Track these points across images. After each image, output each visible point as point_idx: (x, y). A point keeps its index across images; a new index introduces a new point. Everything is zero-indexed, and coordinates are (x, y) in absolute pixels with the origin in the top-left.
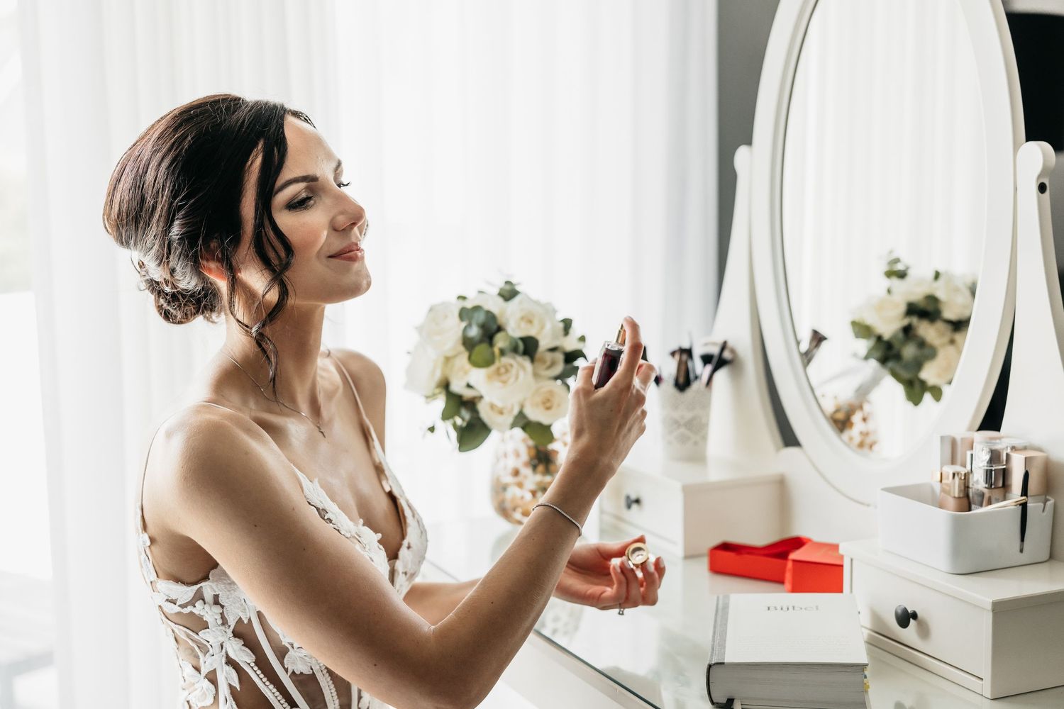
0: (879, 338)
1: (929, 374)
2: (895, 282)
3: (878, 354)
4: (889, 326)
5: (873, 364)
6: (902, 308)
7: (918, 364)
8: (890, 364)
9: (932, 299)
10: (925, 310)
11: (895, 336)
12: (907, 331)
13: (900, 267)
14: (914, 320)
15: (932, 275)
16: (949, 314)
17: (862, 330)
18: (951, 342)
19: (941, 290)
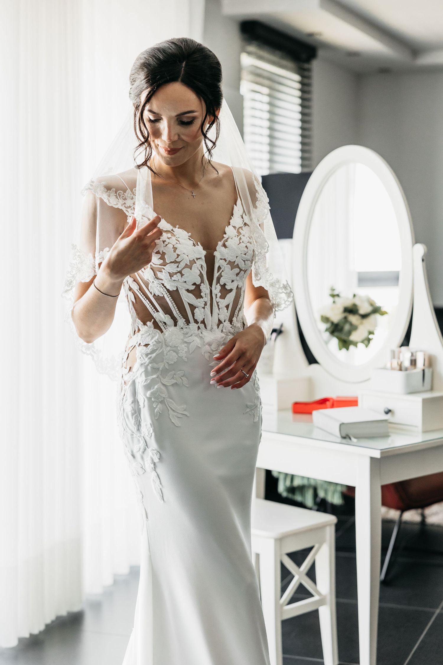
0: (332, 323)
1: (354, 337)
2: (336, 299)
3: (331, 329)
4: (336, 317)
5: (327, 334)
6: (342, 309)
7: (349, 333)
8: (336, 334)
9: (355, 305)
10: (351, 310)
11: (341, 320)
12: (345, 318)
13: (336, 293)
14: (346, 314)
15: (352, 296)
16: (361, 311)
17: (326, 319)
18: (362, 323)
19: (357, 302)
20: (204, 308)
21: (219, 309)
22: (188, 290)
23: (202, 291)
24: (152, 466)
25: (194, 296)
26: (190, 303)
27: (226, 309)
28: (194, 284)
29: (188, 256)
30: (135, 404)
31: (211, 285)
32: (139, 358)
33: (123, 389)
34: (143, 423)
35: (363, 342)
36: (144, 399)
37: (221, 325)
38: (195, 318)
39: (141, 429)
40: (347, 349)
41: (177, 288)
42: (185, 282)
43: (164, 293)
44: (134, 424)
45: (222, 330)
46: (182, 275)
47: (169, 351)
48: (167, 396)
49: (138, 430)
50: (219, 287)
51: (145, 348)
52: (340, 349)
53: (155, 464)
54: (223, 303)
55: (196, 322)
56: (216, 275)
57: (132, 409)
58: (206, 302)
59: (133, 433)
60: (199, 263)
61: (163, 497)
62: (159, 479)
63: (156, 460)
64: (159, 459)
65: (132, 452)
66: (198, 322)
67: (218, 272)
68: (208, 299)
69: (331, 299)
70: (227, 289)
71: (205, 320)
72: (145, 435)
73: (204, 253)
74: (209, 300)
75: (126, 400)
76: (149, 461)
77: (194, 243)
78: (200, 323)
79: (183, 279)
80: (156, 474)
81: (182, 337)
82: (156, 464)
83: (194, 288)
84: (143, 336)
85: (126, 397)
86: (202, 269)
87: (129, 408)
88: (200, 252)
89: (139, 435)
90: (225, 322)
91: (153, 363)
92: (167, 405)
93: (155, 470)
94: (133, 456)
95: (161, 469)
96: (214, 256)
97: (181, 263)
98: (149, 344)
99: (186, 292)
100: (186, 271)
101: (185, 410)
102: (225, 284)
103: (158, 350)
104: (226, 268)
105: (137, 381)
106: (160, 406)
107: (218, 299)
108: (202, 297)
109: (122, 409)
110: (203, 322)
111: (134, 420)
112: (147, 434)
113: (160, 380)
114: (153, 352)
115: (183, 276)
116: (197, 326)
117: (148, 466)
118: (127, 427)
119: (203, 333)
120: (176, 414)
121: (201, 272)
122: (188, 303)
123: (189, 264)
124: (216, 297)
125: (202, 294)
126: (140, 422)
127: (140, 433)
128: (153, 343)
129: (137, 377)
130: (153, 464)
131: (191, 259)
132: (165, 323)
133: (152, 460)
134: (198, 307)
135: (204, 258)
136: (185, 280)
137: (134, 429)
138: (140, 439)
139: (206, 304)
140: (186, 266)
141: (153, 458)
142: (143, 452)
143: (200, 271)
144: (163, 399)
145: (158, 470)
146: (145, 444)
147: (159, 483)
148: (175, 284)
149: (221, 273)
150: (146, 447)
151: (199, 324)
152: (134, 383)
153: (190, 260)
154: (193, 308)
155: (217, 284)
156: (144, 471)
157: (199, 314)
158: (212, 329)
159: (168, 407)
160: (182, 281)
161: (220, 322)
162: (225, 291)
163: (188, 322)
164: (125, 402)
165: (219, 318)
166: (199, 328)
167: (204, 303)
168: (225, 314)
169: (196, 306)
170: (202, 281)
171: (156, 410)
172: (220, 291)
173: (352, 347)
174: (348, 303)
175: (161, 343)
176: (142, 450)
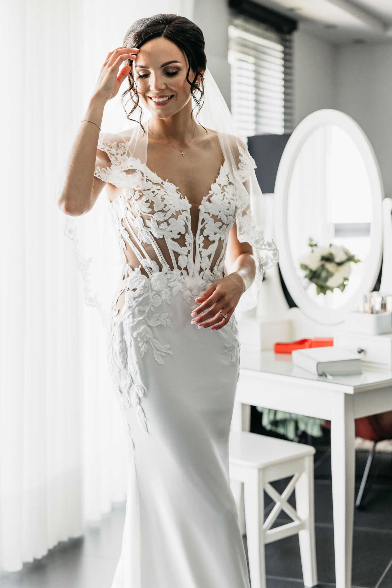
0: (311, 271)
1: (330, 283)
2: (314, 248)
3: (310, 276)
4: (315, 265)
5: (307, 280)
6: (319, 258)
7: (326, 279)
8: (314, 280)
9: (331, 254)
10: (328, 259)
11: (318, 268)
12: (323, 267)
13: (314, 243)
14: (323, 262)
15: (328, 245)
16: (338, 260)
17: (305, 267)
18: (337, 271)
19: (333, 251)
20: (187, 256)
21: (201, 258)
22: (173, 239)
23: (186, 240)
24: (138, 400)
25: (178, 245)
26: (175, 250)
27: (208, 258)
28: (179, 234)
29: (174, 206)
30: (122, 344)
31: (195, 235)
32: (127, 301)
33: (113, 330)
34: (129, 362)
35: (338, 287)
36: (131, 339)
37: (202, 273)
38: (179, 265)
39: (128, 367)
40: (325, 294)
41: (164, 237)
42: (171, 231)
43: (151, 241)
44: (121, 362)
45: (203, 277)
46: (169, 224)
47: (154, 295)
48: (152, 337)
49: (125, 367)
50: (202, 238)
51: (133, 292)
52: (318, 294)
53: (139, 399)
54: (205, 253)
55: (179, 268)
56: (200, 227)
57: (120, 348)
58: (189, 251)
59: (120, 370)
60: (184, 214)
61: (147, 429)
62: (144, 412)
63: (141, 395)
64: (144, 394)
65: (120, 387)
66: (181, 269)
67: (202, 223)
68: (191, 247)
69: (310, 249)
70: (210, 240)
71: (188, 267)
72: (131, 372)
73: (190, 206)
74: (193, 249)
75: (115, 340)
76: (135, 396)
77: (180, 197)
78: (184, 270)
79: (170, 228)
80: (141, 408)
81: (166, 282)
82: (141, 399)
83: (179, 237)
84: (132, 281)
85: (115, 337)
86: (187, 221)
87: (117, 347)
88: (186, 204)
89: (126, 372)
90: (206, 270)
91: (139, 306)
92: (152, 345)
93: (140, 404)
94: (121, 392)
95: (146, 404)
96: (199, 210)
97: (168, 212)
98: (136, 289)
99: (172, 240)
100: (172, 221)
101: (169, 349)
102: (208, 236)
103: (145, 294)
104: (209, 221)
105: (124, 323)
106: (145, 345)
107: (201, 249)
108: (186, 246)
109: (111, 348)
110: (186, 269)
111: (121, 359)
112: (133, 371)
113: (146, 321)
114: (140, 296)
115: (169, 226)
116: (180, 272)
117: (134, 400)
118: (115, 365)
119: (185, 279)
120: (159, 353)
121: (186, 223)
122: (173, 250)
123: (175, 214)
124: (199, 247)
125: (186, 243)
126: (127, 360)
127: (127, 370)
128: (140, 288)
129: (125, 319)
130: (138, 399)
131: (178, 210)
132: (151, 269)
133: (138, 395)
134: (182, 255)
135: (189, 211)
136: (171, 229)
137: (122, 366)
138: (127, 376)
139: (189, 253)
140: (173, 216)
141: (138, 393)
142: (130, 388)
143: (185, 221)
144: (148, 339)
145: (142, 404)
146: (131, 381)
147: (144, 416)
148: (162, 232)
149: (205, 225)
150: (132, 383)
151: (182, 271)
152: (122, 324)
153: (176, 211)
154: (177, 255)
155: (200, 235)
156: (130, 405)
157: (182, 261)
158: (193, 276)
159: (153, 347)
160: (168, 230)
161: (201, 270)
162: (207, 242)
163: (172, 268)
164: (114, 342)
165: (200, 266)
166: (182, 274)
167: (188, 251)
168: (207, 263)
169: (180, 254)
170: (187, 232)
171: (141, 350)
172: (203, 242)
173: (328, 292)
174: (325, 253)
175: (147, 288)
176: (128, 386)
